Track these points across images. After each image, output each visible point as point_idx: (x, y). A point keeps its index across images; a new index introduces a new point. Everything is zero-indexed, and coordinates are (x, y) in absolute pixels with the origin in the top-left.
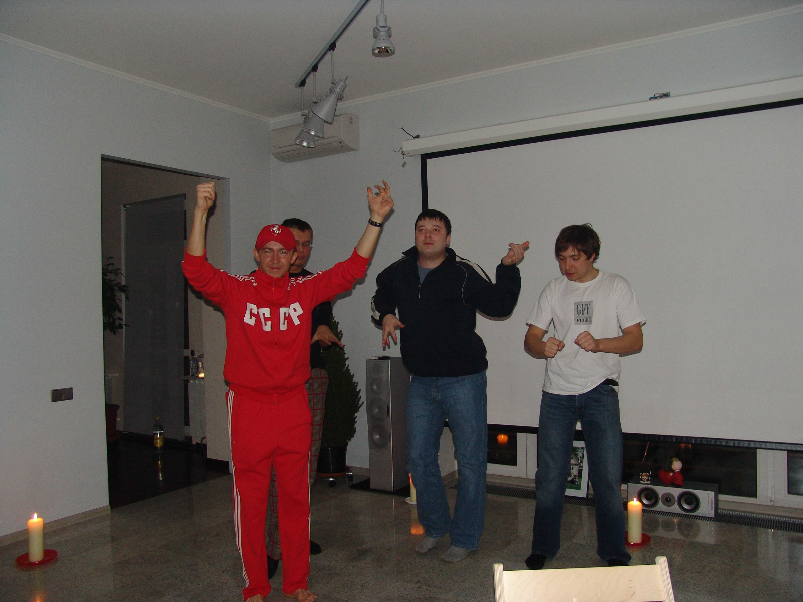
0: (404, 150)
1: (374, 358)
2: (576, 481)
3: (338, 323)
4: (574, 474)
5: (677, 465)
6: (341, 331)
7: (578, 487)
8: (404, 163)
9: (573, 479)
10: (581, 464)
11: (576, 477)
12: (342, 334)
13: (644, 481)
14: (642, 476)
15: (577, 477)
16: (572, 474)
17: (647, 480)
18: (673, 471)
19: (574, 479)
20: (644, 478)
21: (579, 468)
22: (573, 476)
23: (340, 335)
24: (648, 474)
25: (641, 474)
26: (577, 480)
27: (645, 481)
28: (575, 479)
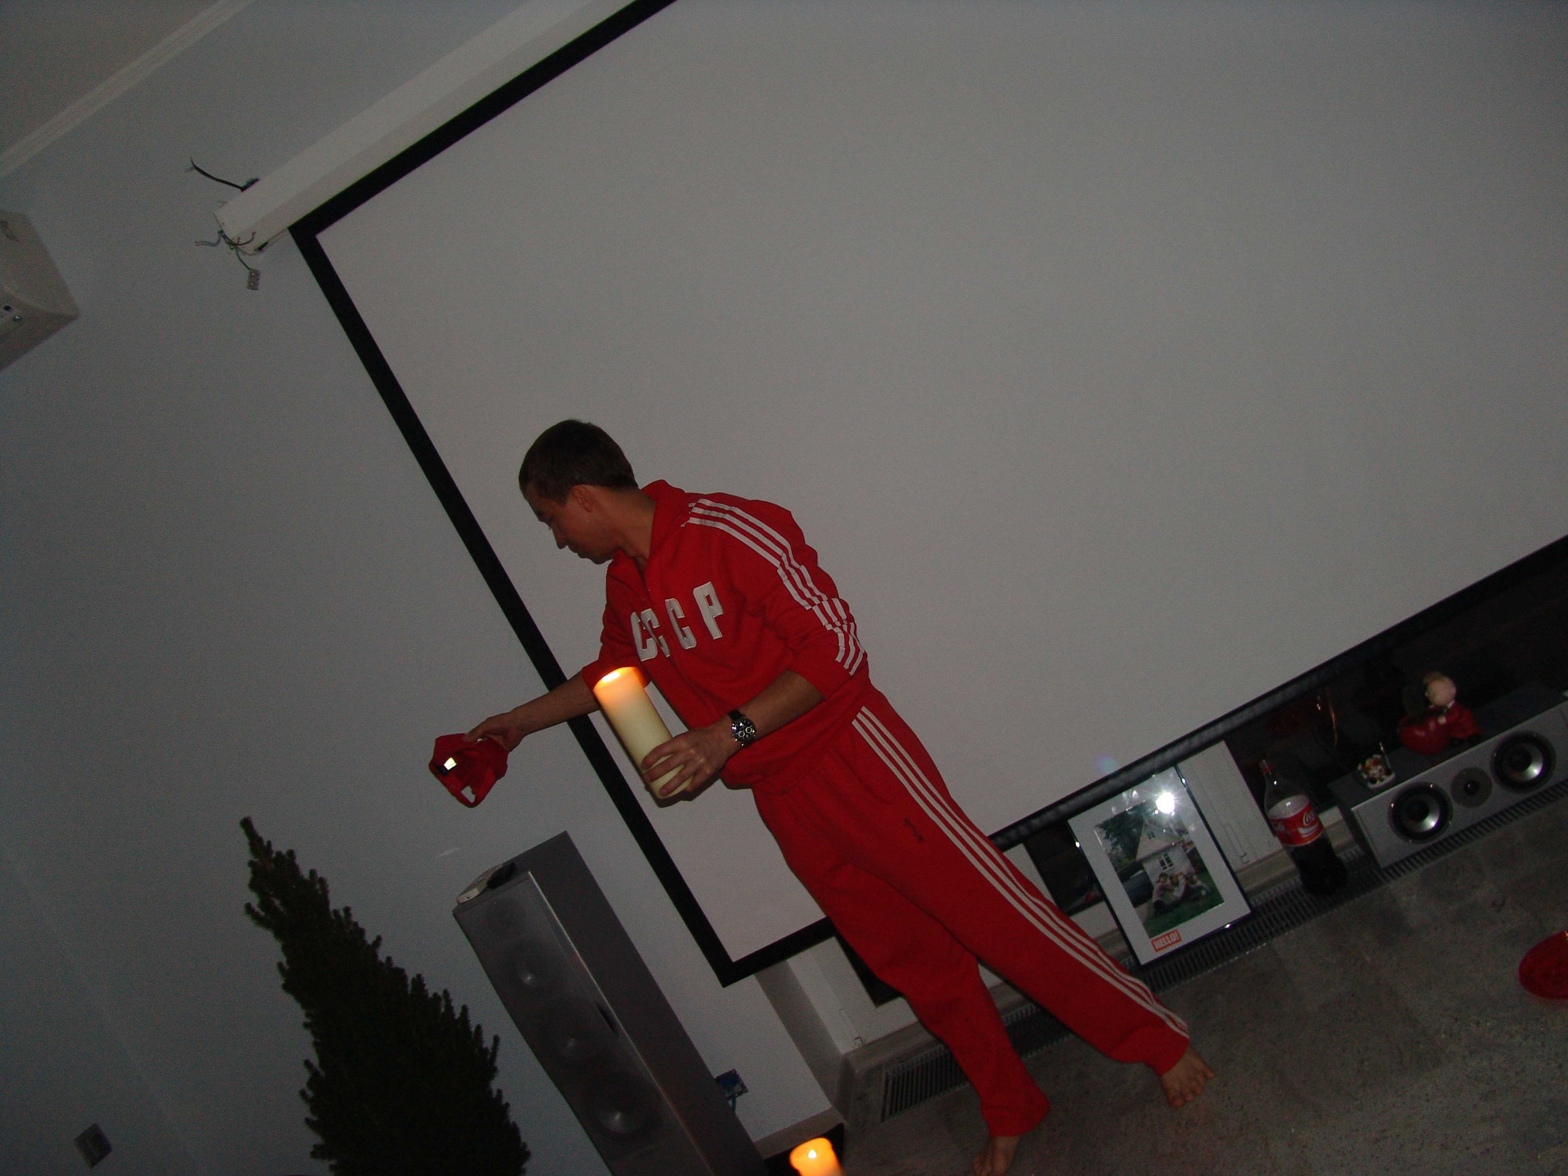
0: (232, 234)
1: (475, 892)
2: (1200, 888)
3: (291, 853)
4: (1181, 874)
5: (1442, 691)
6: (313, 873)
7: (1214, 898)
8: (251, 276)
9: (1187, 888)
10: (1185, 837)
11: (1192, 877)
12: (322, 881)
13: (1382, 780)
14: (1366, 770)
15: (1195, 877)
16: (1177, 876)
17: (1388, 773)
18: (1439, 710)
19: (1193, 886)
20: (1375, 771)
21: (1185, 850)
22: (1182, 881)
23: (318, 886)
24: (1379, 757)
25: (1360, 767)
26: (1199, 883)
27: (1383, 777)
28: (1193, 882)
